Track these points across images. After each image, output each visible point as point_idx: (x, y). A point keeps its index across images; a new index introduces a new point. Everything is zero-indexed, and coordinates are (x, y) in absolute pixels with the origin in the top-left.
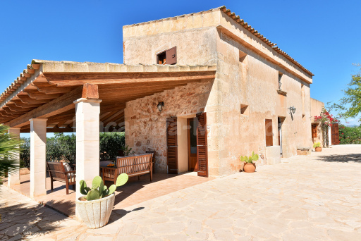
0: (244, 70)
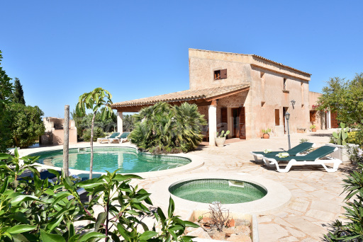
0: (263, 82)
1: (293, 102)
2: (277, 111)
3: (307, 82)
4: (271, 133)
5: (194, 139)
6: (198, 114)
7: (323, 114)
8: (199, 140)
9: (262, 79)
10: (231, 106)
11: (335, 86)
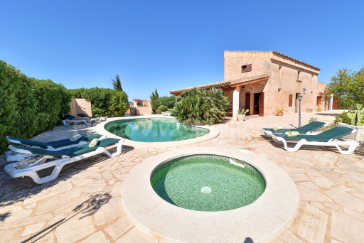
0: (281, 74)
1: (305, 90)
2: (291, 96)
3: (317, 74)
4: (284, 112)
5: (218, 115)
6: (222, 96)
7: (327, 99)
8: (223, 116)
9: (280, 71)
10: (253, 92)
11: (342, 76)
